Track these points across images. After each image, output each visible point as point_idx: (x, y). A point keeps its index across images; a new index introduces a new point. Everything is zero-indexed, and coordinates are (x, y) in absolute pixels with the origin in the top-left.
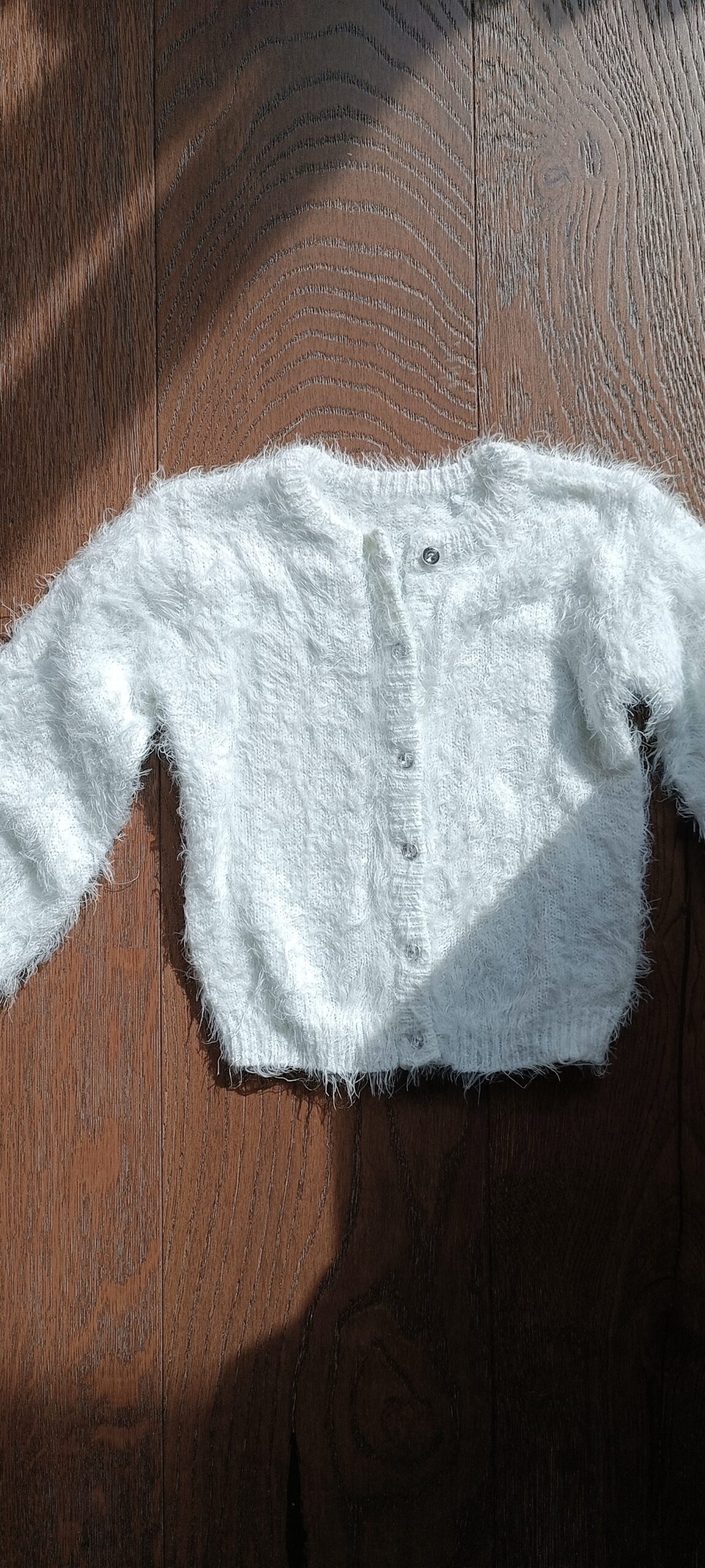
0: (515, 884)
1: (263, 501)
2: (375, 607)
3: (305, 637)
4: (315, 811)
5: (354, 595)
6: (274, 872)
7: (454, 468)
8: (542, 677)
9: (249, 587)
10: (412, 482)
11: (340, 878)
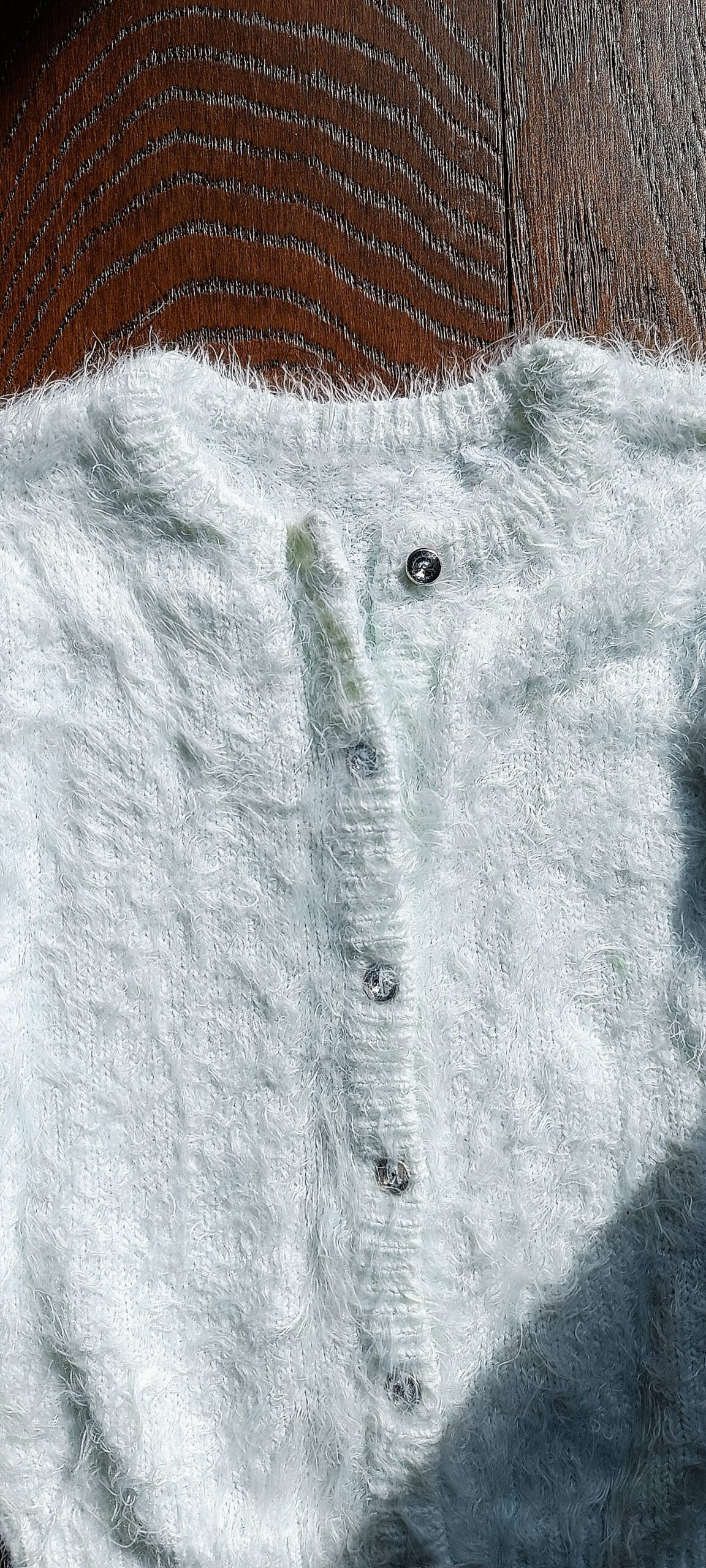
0: (612, 1235)
1: (85, 462)
2: (312, 671)
3: (172, 731)
4: (197, 1086)
5: (269, 647)
6: (114, 1216)
7: (467, 393)
8: (656, 808)
9: (56, 633)
10: (382, 421)
11: (250, 1228)
